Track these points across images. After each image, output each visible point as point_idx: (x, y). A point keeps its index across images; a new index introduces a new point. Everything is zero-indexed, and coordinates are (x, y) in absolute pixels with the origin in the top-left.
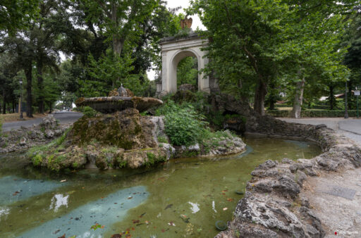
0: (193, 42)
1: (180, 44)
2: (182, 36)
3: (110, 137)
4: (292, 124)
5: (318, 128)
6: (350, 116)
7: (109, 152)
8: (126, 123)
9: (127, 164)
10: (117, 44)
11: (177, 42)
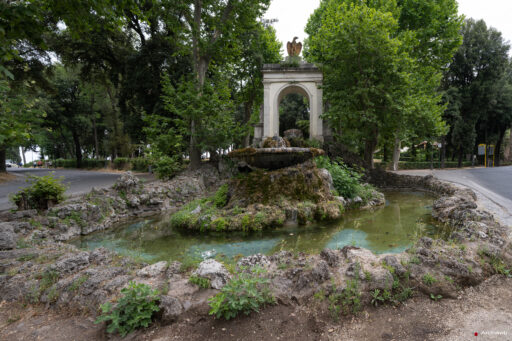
0: (304, 76)
1: (288, 76)
2: (291, 66)
3: (298, 191)
4: (403, 176)
5: (427, 178)
6: (435, 168)
7: (306, 207)
8: (309, 176)
9: (327, 216)
10: (200, 63)
11: (284, 73)
